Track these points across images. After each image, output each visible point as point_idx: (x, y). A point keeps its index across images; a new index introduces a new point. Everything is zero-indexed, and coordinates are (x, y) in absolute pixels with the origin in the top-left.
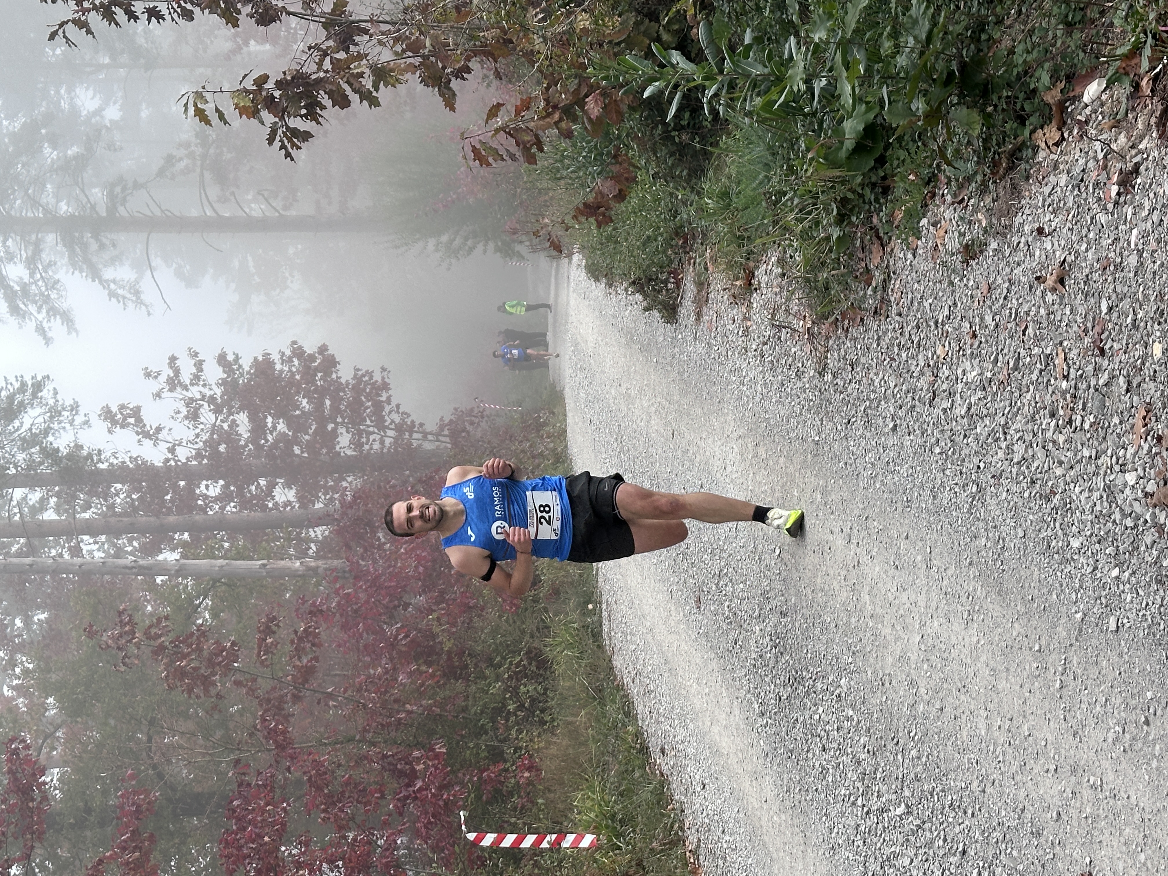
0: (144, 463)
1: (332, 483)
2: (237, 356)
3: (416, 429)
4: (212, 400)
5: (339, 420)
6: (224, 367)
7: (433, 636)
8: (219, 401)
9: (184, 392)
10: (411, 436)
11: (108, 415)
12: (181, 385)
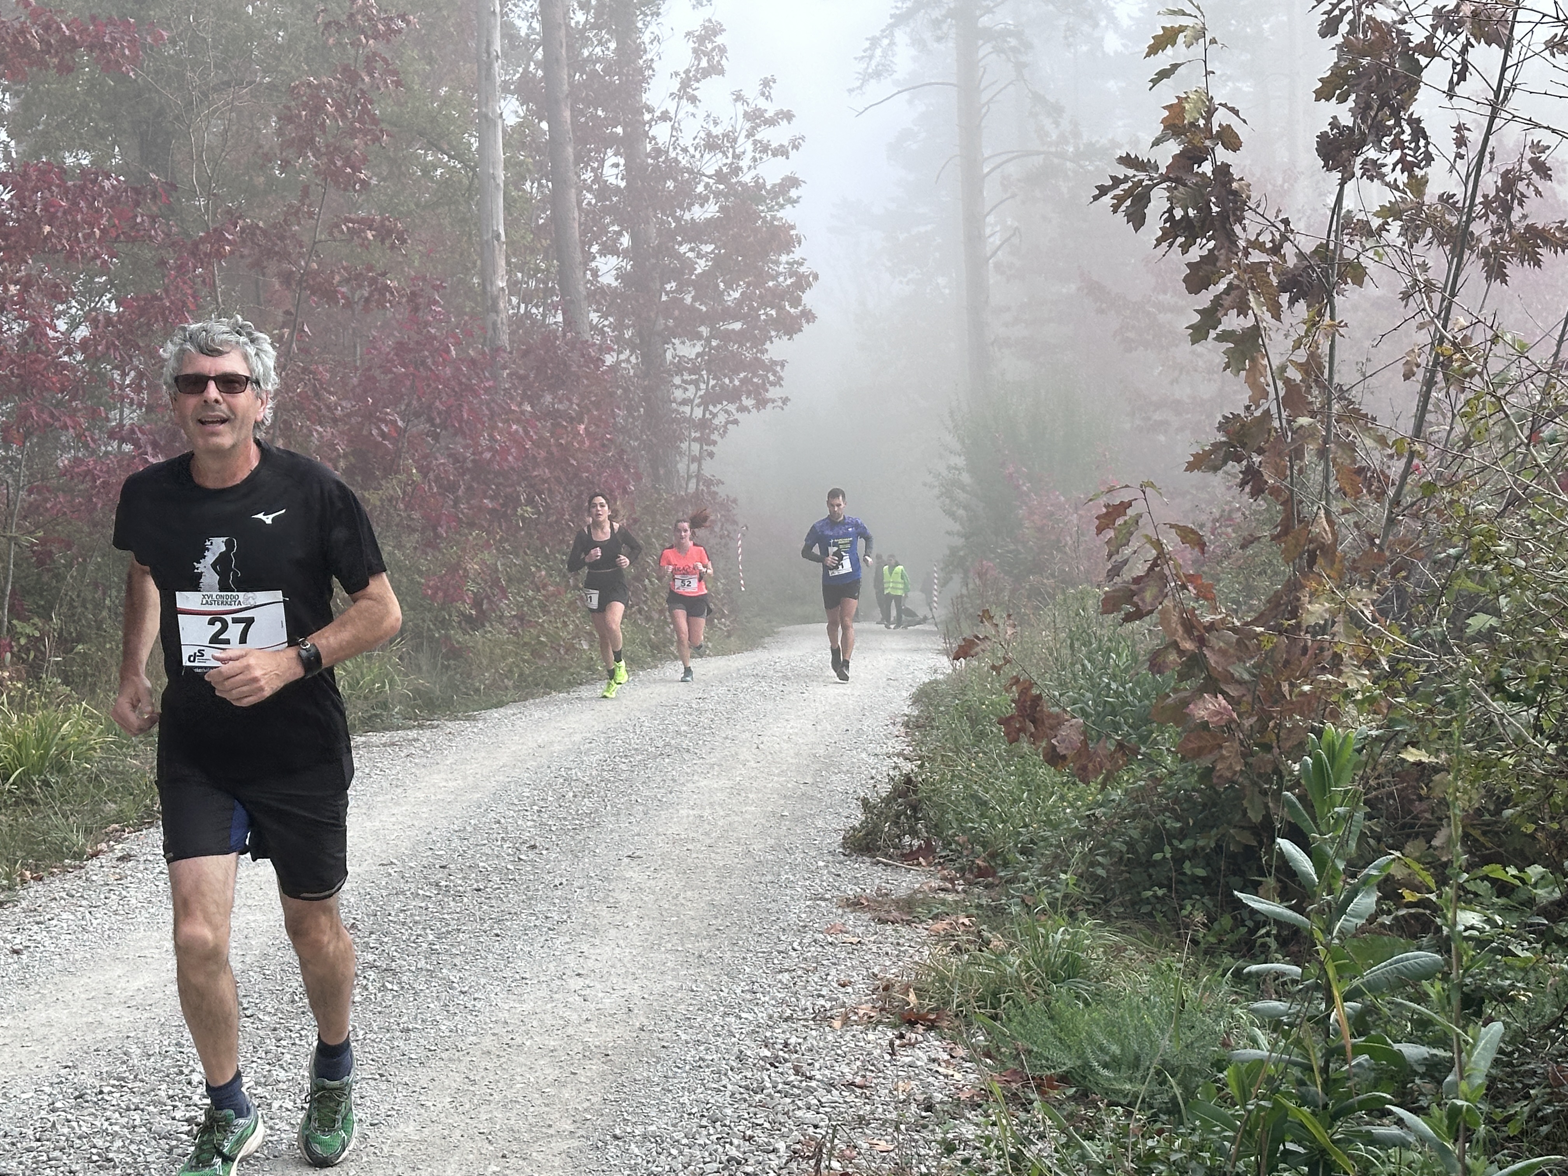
0: (645, 80)
1: (627, 336)
2: (796, 201)
3: (705, 447)
4: (736, 170)
5: (714, 343)
6: (780, 184)
8: (734, 180)
9: (744, 133)
10: (695, 440)
11: (711, 31)
12: (753, 128)
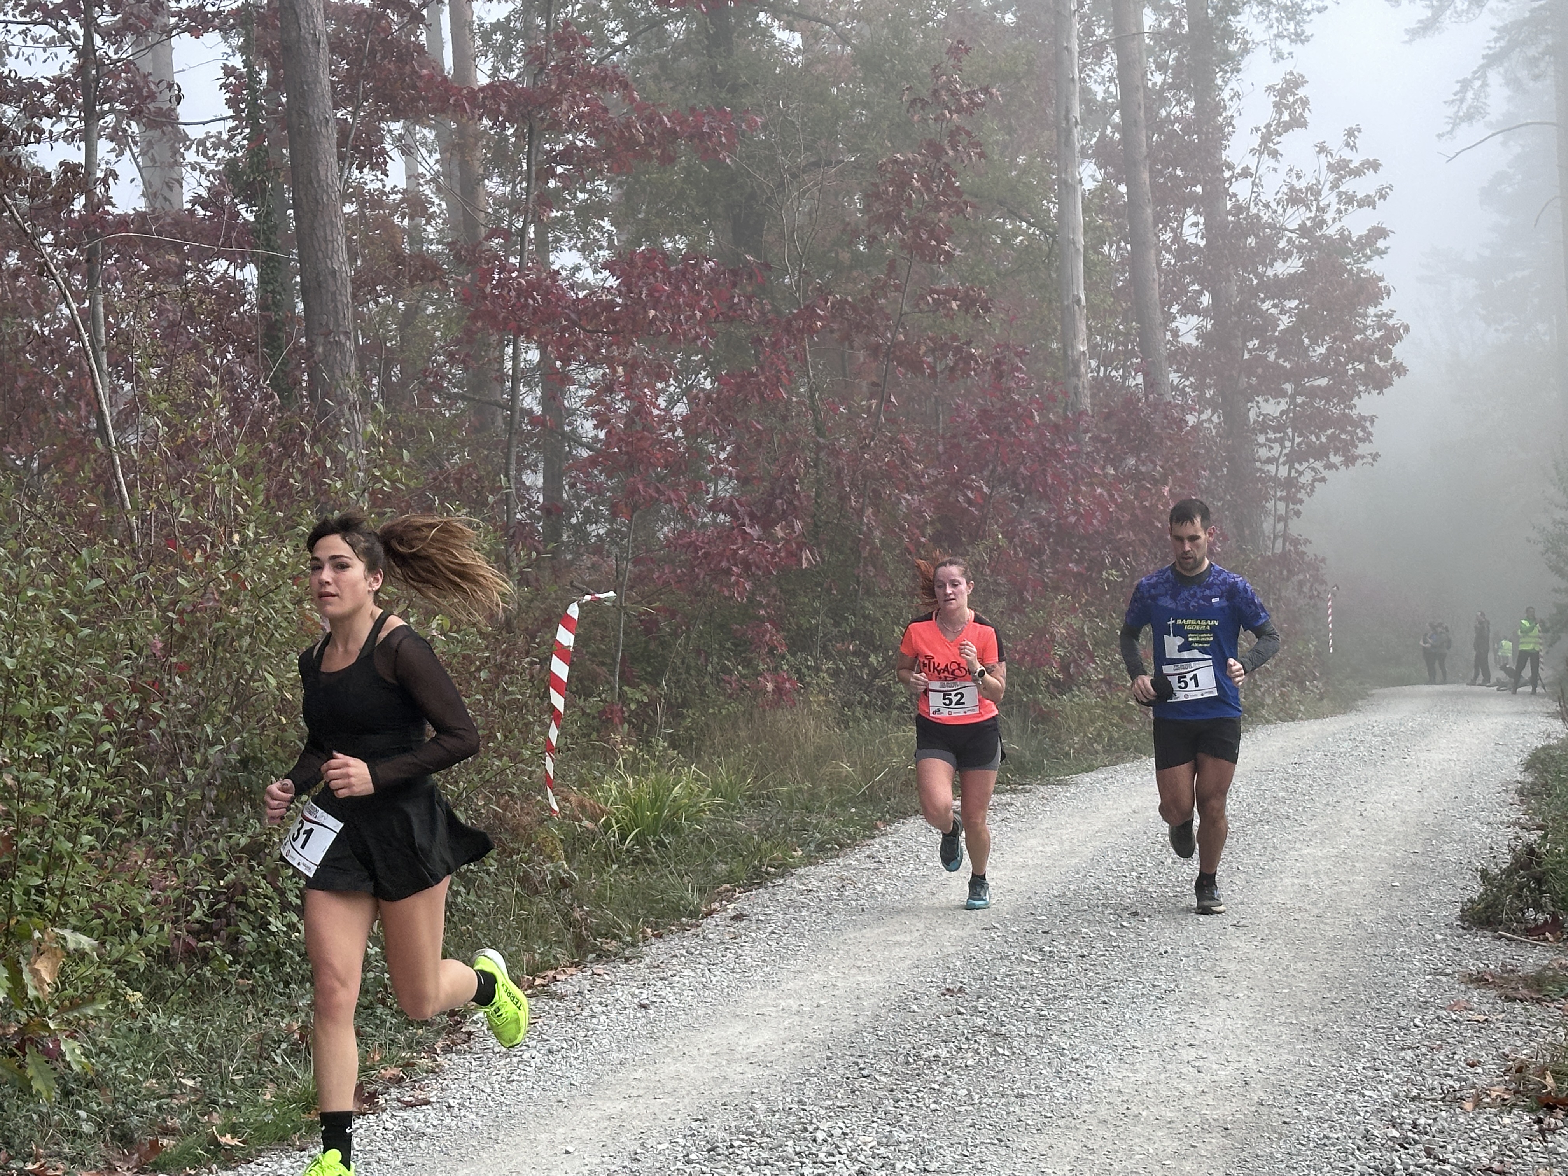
0: (1225, 137)
1: (1208, 396)
2: (1384, 252)
3: (1291, 506)
4: (1320, 223)
5: (1299, 400)
6: (1367, 236)
7: (972, 540)
8: (1319, 233)
9: (1328, 185)
10: (1281, 499)
11: (1293, 83)
12: (1338, 180)
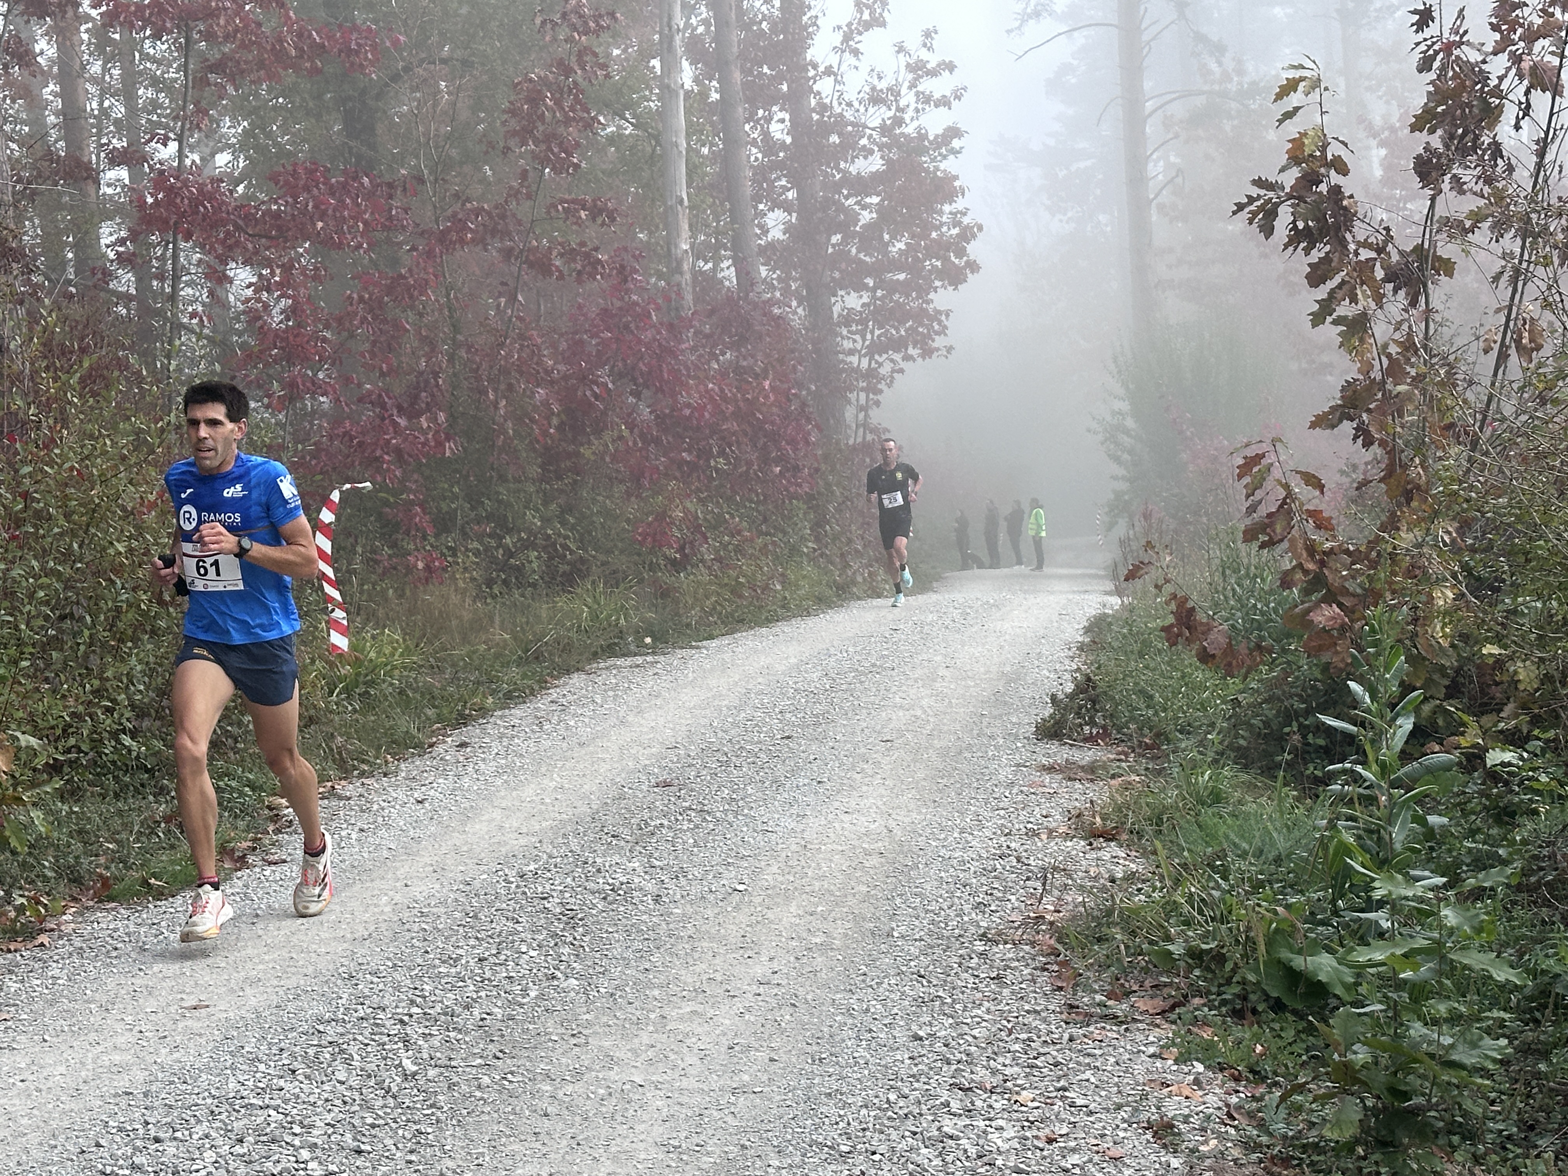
0: (810, 36)
1: (794, 288)
2: (959, 152)
3: (871, 396)
4: (898, 122)
5: (879, 293)
6: (943, 135)
7: (598, 432)
8: (898, 132)
9: (906, 84)
10: (862, 390)
12: (916, 79)
